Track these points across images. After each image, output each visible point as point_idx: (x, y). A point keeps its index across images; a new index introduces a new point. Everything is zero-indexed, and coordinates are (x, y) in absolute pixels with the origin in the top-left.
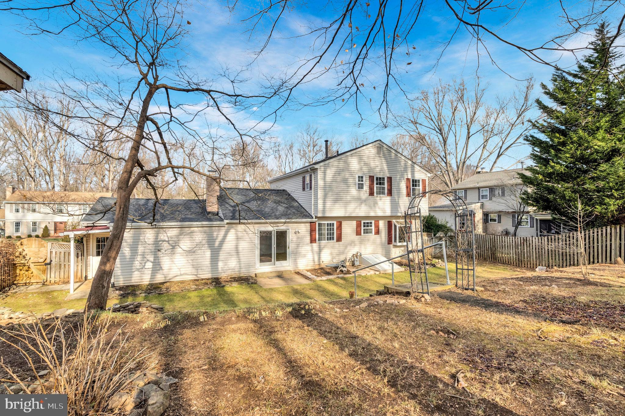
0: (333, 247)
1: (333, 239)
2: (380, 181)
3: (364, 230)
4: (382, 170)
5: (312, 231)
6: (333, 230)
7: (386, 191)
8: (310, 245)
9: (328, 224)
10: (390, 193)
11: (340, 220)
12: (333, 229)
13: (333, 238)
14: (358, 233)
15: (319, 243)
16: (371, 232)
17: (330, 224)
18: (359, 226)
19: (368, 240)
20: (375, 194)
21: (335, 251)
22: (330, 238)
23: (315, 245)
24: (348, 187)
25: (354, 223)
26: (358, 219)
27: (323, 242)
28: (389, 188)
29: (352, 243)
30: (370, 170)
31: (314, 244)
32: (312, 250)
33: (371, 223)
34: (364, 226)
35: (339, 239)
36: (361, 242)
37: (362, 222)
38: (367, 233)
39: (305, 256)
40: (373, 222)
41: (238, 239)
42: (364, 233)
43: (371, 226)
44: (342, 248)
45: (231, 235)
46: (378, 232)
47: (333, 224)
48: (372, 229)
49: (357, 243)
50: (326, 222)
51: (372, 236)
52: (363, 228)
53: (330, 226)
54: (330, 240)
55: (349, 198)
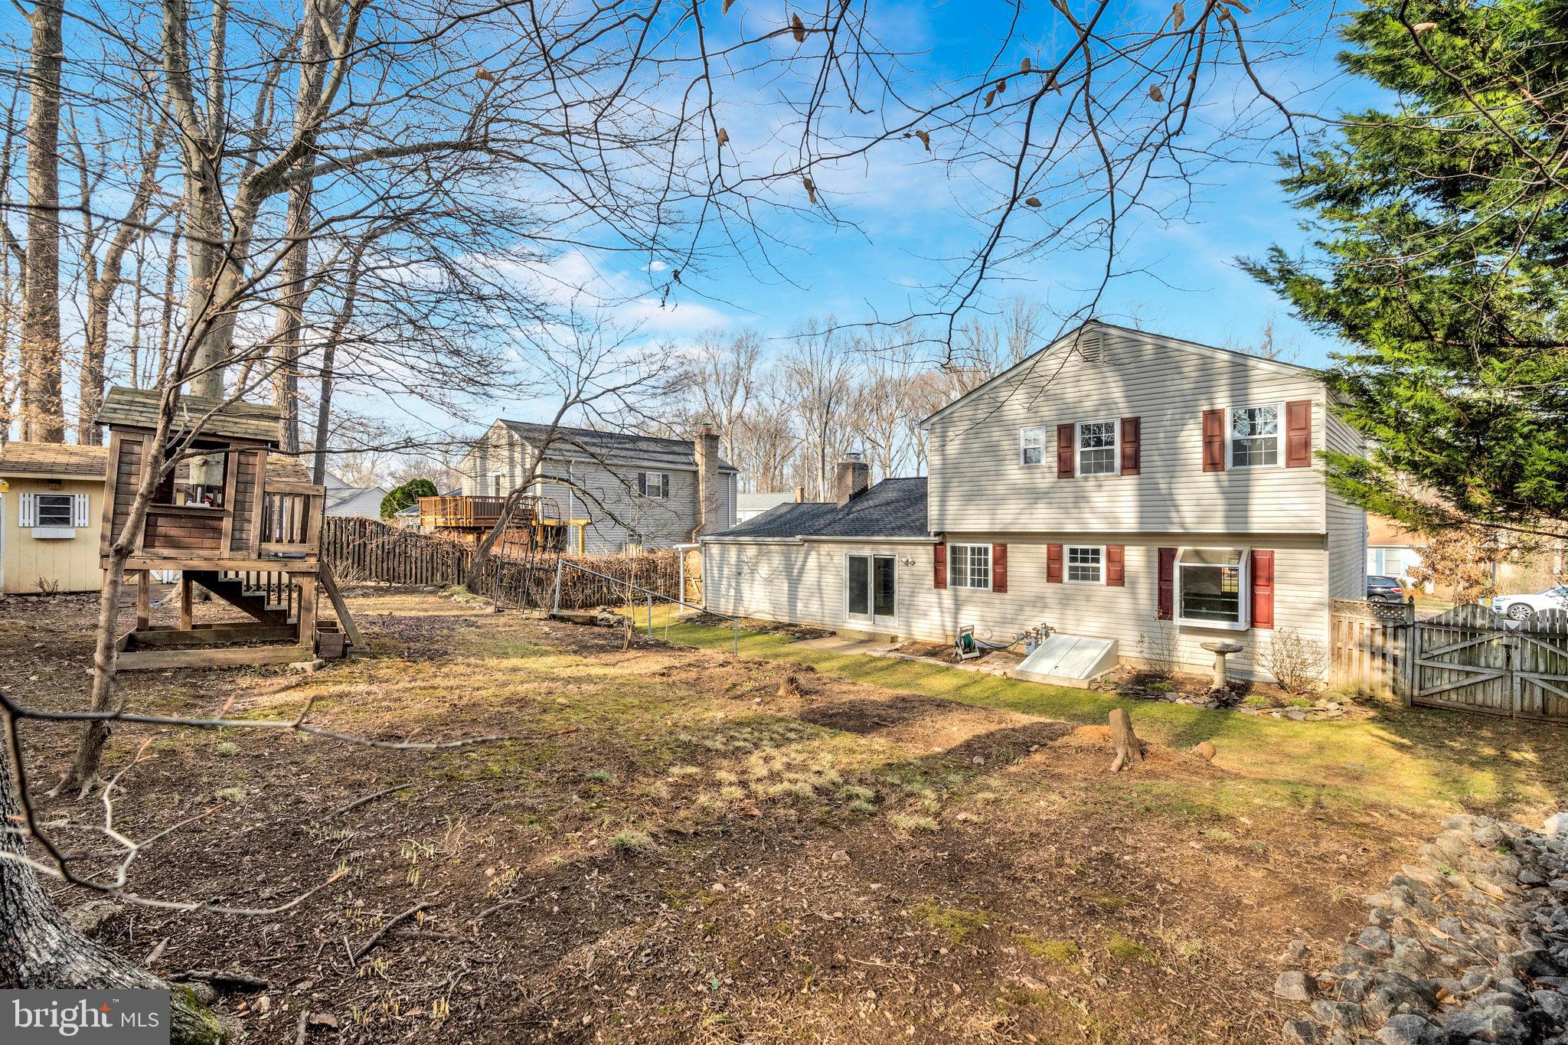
0: (987, 604)
1: (986, 585)
2: (1096, 436)
3: (1071, 568)
4: (1106, 404)
5: (938, 562)
6: (986, 564)
7: (1118, 462)
8: (935, 591)
9: (973, 549)
10: (1132, 464)
11: (1003, 540)
12: (986, 561)
13: (986, 581)
14: (1053, 576)
15: (955, 590)
16: (1097, 578)
17: (980, 549)
18: (1054, 558)
19: (1088, 599)
20: (1078, 474)
21: (994, 614)
22: (979, 581)
23: (947, 594)
24: (1000, 461)
25: (1043, 549)
26: (1053, 539)
27: (966, 590)
28: (1129, 450)
29: (1039, 603)
30: (1064, 408)
31: (943, 592)
32: (940, 603)
33: (1096, 552)
34: (1073, 560)
35: (1001, 586)
36: (1065, 601)
37: (1066, 549)
38: (1085, 578)
39: (925, 615)
40: (1103, 549)
41: (821, 568)
42: (1073, 577)
43: (1097, 560)
44: (1010, 609)
45: (812, 561)
46: (1118, 578)
47: (986, 550)
48: (1097, 570)
49: (1052, 600)
50: (969, 545)
51: (1101, 587)
52: (1066, 563)
53: (980, 553)
54: (979, 585)
55: (1001, 489)
